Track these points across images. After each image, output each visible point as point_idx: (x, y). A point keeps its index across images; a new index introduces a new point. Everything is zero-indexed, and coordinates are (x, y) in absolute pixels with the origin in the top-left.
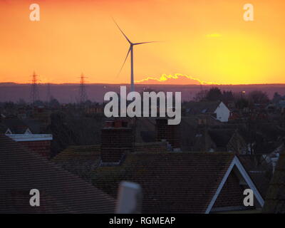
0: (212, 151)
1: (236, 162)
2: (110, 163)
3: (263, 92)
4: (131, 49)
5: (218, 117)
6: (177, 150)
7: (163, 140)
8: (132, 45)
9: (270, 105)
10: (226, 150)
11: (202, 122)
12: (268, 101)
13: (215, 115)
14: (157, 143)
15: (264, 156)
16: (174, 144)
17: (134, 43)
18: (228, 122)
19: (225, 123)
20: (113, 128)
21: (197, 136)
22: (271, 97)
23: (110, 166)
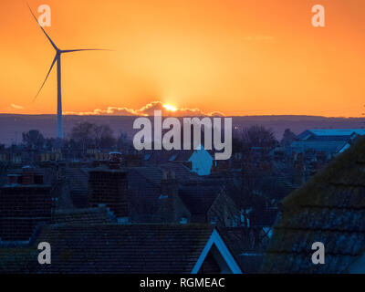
0: (184, 222)
1: (215, 238)
2: (14, 242)
3: (267, 128)
4: (58, 58)
5: (194, 167)
6: (123, 221)
7: (101, 205)
8: (59, 52)
9: (277, 149)
10: (207, 221)
11: (169, 176)
12: (274, 142)
13: (190, 165)
14: (91, 209)
15: (266, 229)
16: (119, 212)
17: (62, 49)
18: (210, 176)
19: (204, 177)
20: (20, 186)
21: (160, 197)
22: (279, 137)
23: (14, 246)
